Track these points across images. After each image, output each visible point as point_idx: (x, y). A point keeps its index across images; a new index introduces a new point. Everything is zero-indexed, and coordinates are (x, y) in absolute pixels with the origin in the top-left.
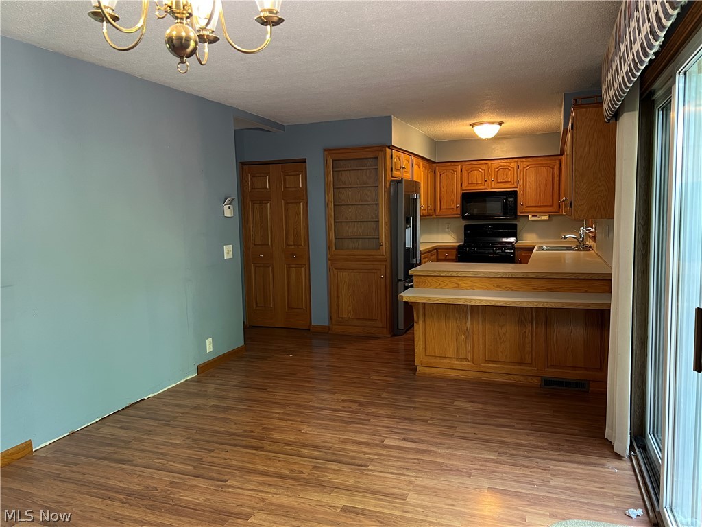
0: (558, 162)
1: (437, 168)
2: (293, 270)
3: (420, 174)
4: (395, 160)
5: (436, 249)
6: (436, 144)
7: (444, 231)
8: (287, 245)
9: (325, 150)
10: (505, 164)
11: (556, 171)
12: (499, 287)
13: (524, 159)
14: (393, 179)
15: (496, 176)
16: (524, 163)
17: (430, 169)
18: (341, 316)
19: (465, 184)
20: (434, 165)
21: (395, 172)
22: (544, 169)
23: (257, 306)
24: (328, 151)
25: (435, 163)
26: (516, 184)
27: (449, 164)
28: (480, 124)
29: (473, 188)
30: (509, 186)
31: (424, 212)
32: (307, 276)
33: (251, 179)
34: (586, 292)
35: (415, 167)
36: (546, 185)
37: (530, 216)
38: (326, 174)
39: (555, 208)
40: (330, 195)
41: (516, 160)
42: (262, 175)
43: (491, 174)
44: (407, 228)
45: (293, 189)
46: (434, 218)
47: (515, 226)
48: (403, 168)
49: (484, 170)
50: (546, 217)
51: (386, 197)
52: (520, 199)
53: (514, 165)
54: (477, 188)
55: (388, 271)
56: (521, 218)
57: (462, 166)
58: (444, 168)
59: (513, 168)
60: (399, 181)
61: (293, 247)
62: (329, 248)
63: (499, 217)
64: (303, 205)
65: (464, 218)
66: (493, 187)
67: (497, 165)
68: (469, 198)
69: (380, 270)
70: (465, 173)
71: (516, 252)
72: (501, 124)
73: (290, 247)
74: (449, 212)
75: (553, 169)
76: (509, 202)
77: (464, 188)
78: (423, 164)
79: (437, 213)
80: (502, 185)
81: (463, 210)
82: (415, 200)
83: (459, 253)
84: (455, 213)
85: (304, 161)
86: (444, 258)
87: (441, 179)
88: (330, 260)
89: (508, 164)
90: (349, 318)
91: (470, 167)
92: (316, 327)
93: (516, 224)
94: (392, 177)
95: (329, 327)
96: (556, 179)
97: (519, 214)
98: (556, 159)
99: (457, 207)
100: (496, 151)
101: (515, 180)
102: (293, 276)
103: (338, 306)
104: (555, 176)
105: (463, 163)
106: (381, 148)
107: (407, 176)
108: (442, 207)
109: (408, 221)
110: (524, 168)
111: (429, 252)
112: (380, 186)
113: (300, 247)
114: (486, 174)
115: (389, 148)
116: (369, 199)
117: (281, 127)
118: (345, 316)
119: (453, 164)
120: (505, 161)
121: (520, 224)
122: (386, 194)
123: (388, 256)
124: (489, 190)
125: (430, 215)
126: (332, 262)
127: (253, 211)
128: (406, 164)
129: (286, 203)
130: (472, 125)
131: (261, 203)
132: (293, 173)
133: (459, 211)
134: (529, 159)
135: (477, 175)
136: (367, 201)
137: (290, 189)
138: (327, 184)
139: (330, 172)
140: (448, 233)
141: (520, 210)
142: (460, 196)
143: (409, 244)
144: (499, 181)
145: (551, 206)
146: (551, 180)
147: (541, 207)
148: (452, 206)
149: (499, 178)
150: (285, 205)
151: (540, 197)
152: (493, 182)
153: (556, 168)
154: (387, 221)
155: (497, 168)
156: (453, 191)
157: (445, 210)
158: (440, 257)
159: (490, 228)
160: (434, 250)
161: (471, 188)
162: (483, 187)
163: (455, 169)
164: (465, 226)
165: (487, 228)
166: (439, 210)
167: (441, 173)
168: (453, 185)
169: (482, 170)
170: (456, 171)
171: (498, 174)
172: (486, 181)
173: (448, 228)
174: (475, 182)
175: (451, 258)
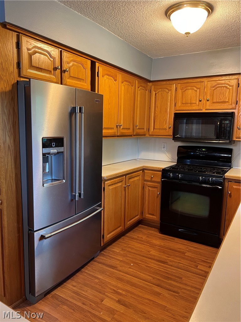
1: (153, 87)
5: (143, 170)
10: (223, 82)
15: (212, 95)
17: (144, 88)
19: (179, 104)
20: (150, 84)
25: (150, 81)
26: (234, 105)
27: (165, 83)
29: (187, 108)
30: (226, 107)
31: (125, 131)
41: (237, 76)
43: (206, 93)
47: (230, 151)
49: (199, 89)
52: (238, 122)
53: (234, 82)
54: (190, 108)
57: (177, 85)
58: (158, 87)
59: (233, 86)
65: (175, 139)
66: (208, 107)
67: (214, 83)
68: (182, 119)
70: (180, 91)
71: (226, 184)
74: (162, 132)
76: (223, 123)
77: (178, 108)
78: (138, 82)
80: (218, 106)
81: (175, 132)
83: (163, 177)
84: (167, 134)
86: (149, 179)
87: (155, 98)
89: (227, 81)
91: (185, 85)
93: (232, 150)
97: (235, 139)
99: (169, 128)
101: (234, 100)
105: (178, 81)
108: (155, 127)
114: (201, 94)
119: (168, 82)
120: (224, 78)
121: (236, 149)
124: (204, 111)
133: (171, 132)
135: (192, 95)
141: (236, 134)
142: (173, 116)
144: (215, 101)
148: (165, 127)
149: (215, 97)
152: (208, 102)
155: (214, 87)
156: (166, 111)
157: (158, 131)
158: (146, 178)
159: (204, 151)
160: (140, 170)
161: (185, 108)
162: (197, 108)
163: (170, 88)
164: (179, 147)
165: (200, 151)
166: (152, 130)
167: (156, 92)
168: (167, 104)
169: (197, 88)
170: (171, 90)
171: (215, 93)
172: (200, 101)
173: (164, 147)
174: (189, 102)
175: (157, 180)
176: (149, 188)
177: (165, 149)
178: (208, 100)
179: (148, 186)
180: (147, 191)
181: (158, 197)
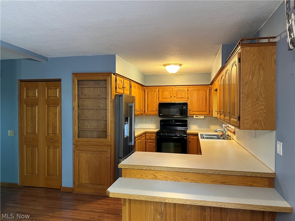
0: (209, 88)
1: (146, 89)
2: (51, 150)
3: (136, 92)
4: (118, 82)
5: (145, 133)
6: (145, 76)
7: (149, 123)
8: (48, 133)
9: (73, 74)
10: (181, 88)
11: (208, 93)
12: (186, 179)
13: (191, 86)
14: (117, 94)
15: (177, 94)
16: (191, 88)
17: (142, 89)
18: (80, 182)
19: (160, 98)
20: (144, 87)
21: (118, 90)
22: (201, 92)
23: (27, 173)
24: (75, 75)
25: (144, 86)
26: (187, 99)
27: (152, 87)
28: (169, 64)
29: (165, 100)
30: (183, 100)
31: (138, 113)
32: (60, 154)
33: (26, 91)
34: (251, 186)
35: (133, 88)
36: (203, 100)
37: (194, 116)
38: (74, 89)
39: (207, 113)
40: (75, 102)
41: (187, 86)
42: (34, 88)
43: (174, 94)
44: (125, 124)
45: (53, 98)
46: (144, 115)
47: (186, 121)
48: (124, 88)
49: (170, 91)
50: (203, 117)
51: (112, 105)
52: (189, 107)
53: (186, 89)
54: (166, 100)
55: (113, 152)
56: (189, 117)
57: (159, 89)
58: (149, 89)
59: (186, 91)
60: (121, 96)
61: (52, 135)
62: (74, 137)
63: (178, 116)
64: (59, 108)
65: (160, 116)
66: (175, 100)
67: (177, 89)
68: (163, 106)
69: (107, 152)
70: (160, 92)
71: (188, 136)
72: (180, 65)
73: (50, 135)
74: (152, 113)
75: (206, 92)
76: (183, 108)
77: (160, 100)
78: (137, 86)
79: (146, 113)
80: (180, 99)
81: (160, 112)
82: (131, 107)
83: (157, 136)
84: (155, 113)
85: (60, 80)
86: (149, 138)
87: (148, 95)
88: (74, 145)
89: (183, 89)
90: (86, 183)
91: (163, 89)
92: (65, 188)
93: (187, 120)
94: (116, 92)
95: (73, 188)
96: (208, 97)
97: (189, 115)
98: (207, 87)
99: (156, 110)
100: (177, 82)
101: (187, 97)
102: (51, 154)
103: (79, 175)
104: (207, 95)
105: (160, 87)
106: (109, 74)
107: (127, 92)
108: (149, 110)
109: (126, 119)
110: (191, 91)
111: (140, 136)
112: (108, 98)
113: (56, 135)
114: (171, 93)
115: (114, 74)
116: (102, 106)
117: (46, 59)
118: (83, 182)
119: (154, 87)
120: (181, 87)
121: (189, 120)
122: (112, 103)
123: (112, 143)
124: (173, 102)
125: (142, 114)
126: (76, 146)
127: (26, 111)
128: (127, 85)
129: (48, 106)
130: (164, 65)
131: (32, 106)
132: (53, 88)
133: (157, 112)
134: (194, 86)
135: (167, 94)
136: (100, 107)
137: (51, 98)
138: (74, 96)
139: (75, 88)
140: (151, 123)
141: (189, 113)
142: (158, 104)
143: (127, 134)
144: (178, 97)
145: (205, 111)
146: (205, 97)
147: (200, 112)
148: (154, 110)
149: (178, 96)
150: (47, 107)
151: (199, 106)
152: (175, 98)
153: (208, 91)
154: (112, 120)
155: (177, 90)
156: (154, 102)
157: (150, 112)
158: (147, 138)
159: (174, 122)
160: (144, 134)
161: (164, 100)
162: (170, 100)
163: (155, 90)
164: (161, 120)
165: (172, 122)
166: (147, 112)
167: (148, 92)
168: (154, 98)
169: (169, 91)
170: (156, 91)
171: (178, 93)
172: (171, 97)
173: (152, 121)
174: (166, 97)
175: (153, 138)
176: (149, 143)
177: (152, 122)
178: (175, 97)
179: (148, 142)
180: (148, 145)
181: (154, 147)
